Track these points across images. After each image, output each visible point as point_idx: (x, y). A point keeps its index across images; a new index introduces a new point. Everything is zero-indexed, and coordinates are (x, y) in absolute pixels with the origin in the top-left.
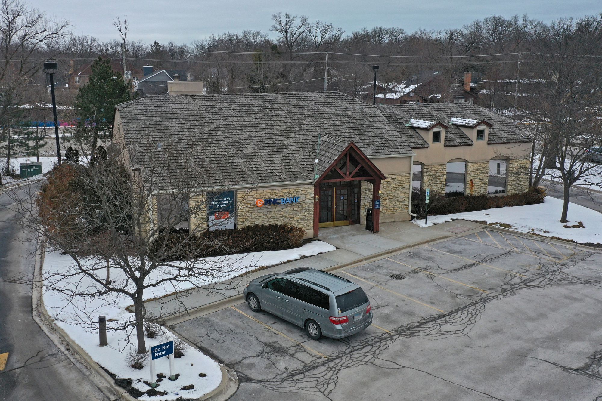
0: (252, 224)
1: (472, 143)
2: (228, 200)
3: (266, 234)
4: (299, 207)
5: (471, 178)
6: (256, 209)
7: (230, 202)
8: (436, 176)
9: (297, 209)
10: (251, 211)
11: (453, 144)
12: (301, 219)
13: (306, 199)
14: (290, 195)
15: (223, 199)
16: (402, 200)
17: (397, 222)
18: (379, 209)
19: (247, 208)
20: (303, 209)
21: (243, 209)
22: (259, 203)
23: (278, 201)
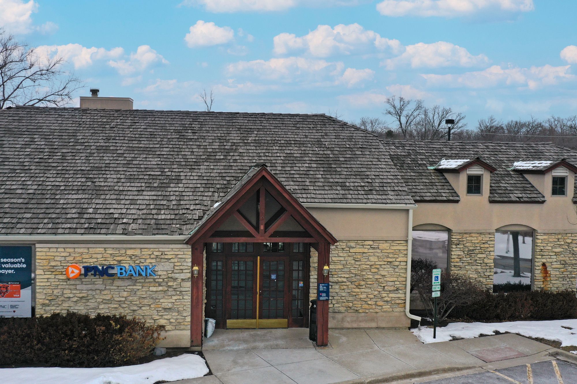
0: (63, 312)
1: (543, 199)
2: (20, 263)
4: (160, 285)
5: (544, 261)
6: (72, 282)
7: (24, 266)
8: (475, 252)
9: (154, 289)
10: (62, 287)
11: (506, 199)
12: (165, 309)
13: (176, 271)
14: (142, 261)
15: (9, 260)
16: (392, 288)
17: (384, 328)
18: (327, 300)
19: (53, 280)
20: (168, 290)
21: (46, 280)
22: (73, 272)
23: (111, 271)
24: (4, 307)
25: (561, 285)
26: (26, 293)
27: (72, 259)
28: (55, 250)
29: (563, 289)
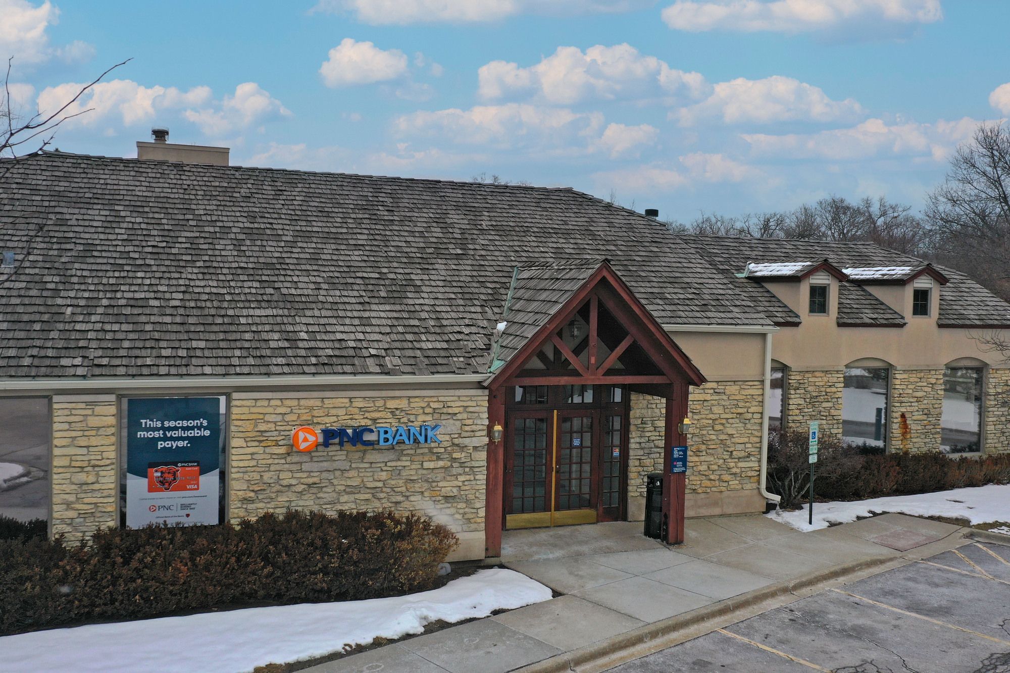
0: (278, 511)
1: (902, 321)
2: (199, 428)
3: (319, 542)
4: (439, 459)
5: (903, 410)
6: (295, 458)
7: (207, 433)
8: (819, 399)
9: (431, 465)
10: (278, 467)
11: (858, 321)
12: (446, 498)
13: (464, 434)
14: (412, 418)
15: (179, 423)
16: (743, 454)
17: (730, 515)
18: (684, 472)
19: (262, 457)
20: (452, 466)
21: (249, 457)
22: (306, 440)
23: (367, 437)
24: (169, 508)
25: (922, 445)
26: (210, 481)
27: (294, 417)
28: (266, 403)
29: (924, 450)
